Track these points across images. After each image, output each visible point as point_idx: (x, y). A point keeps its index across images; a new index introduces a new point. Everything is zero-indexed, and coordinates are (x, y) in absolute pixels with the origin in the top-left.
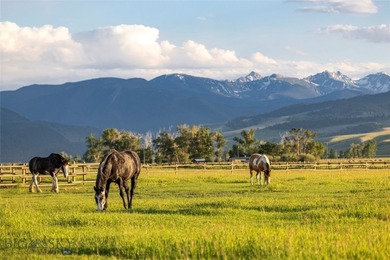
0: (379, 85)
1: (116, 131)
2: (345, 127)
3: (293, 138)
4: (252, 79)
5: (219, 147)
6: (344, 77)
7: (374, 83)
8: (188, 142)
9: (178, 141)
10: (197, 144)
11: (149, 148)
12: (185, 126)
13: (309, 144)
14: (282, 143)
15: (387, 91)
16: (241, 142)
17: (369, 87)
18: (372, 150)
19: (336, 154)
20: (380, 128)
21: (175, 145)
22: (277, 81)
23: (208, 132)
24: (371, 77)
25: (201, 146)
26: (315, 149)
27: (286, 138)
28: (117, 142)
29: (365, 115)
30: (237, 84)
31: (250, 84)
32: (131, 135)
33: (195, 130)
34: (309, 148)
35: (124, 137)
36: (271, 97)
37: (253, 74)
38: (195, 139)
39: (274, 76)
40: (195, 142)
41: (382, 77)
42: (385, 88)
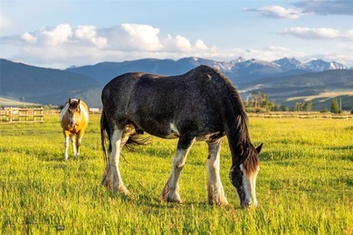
0: (318, 66)
2: (296, 92)
3: (254, 98)
4: (240, 61)
6: (297, 61)
7: (315, 66)
13: (264, 102)
14: (247, 100)
17: (312, 68)
18: (309, 107)
19: (287, 109)
20: (318, 93)
22: (255, 63)
26: (267, 105)
27: (250, 98)
29: (309, 85)
31: (238, 64)
34: (263, 104)
36: (251, 72)
37: (240, 58)
39: (253, 60)
41: (320, 62)
42: (322, 69)
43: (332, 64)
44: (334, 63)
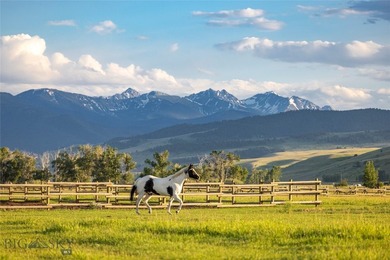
0: (267, 105)
1: (8, 150)
3: (213, 161)
4: (128, 95)
5: (127, 169)
6: (230, 96)
7: (262, 104)
8: (93, 163)
9: (80, 162)
10: (103, 166)
11: (46, 169)
12: (88, 147)
13: (232, 168)
14: (200, 166)
15: (275, 112)
16: (154, 165)
17: (257, 108)
18: (276, 176)
21: (76, 167)
22: (156, 100)
23: (116, 153)
24: (259, 97)
25: (106, 168)
26: (239, 174)
27: (206, 161)
28: (9, 162)
30: (113, 100)
31: (128, 100)
32: (25, 155)
33: (100, 151)
34: (232, 172)
35: (17, 157)
37: (129, 90)
38: (100, 161)
39: (153, 93)
40: (100, 164)
41: (271, 97)
42: (274, 110)
43: (292, 101)
44: (295, 98)
